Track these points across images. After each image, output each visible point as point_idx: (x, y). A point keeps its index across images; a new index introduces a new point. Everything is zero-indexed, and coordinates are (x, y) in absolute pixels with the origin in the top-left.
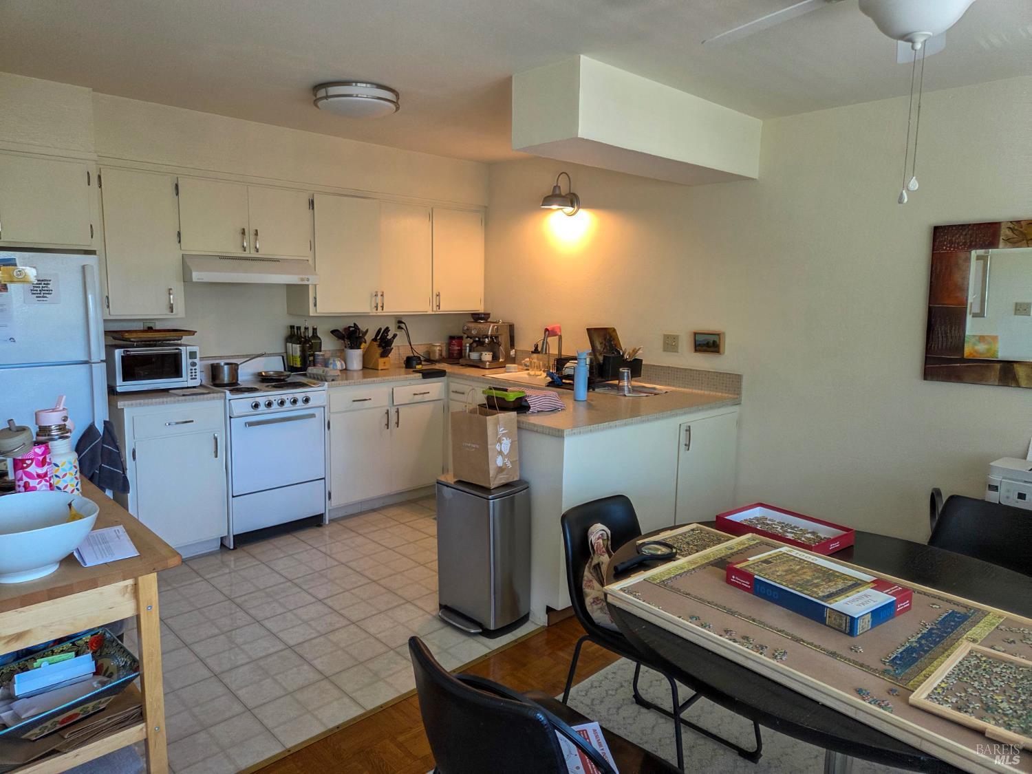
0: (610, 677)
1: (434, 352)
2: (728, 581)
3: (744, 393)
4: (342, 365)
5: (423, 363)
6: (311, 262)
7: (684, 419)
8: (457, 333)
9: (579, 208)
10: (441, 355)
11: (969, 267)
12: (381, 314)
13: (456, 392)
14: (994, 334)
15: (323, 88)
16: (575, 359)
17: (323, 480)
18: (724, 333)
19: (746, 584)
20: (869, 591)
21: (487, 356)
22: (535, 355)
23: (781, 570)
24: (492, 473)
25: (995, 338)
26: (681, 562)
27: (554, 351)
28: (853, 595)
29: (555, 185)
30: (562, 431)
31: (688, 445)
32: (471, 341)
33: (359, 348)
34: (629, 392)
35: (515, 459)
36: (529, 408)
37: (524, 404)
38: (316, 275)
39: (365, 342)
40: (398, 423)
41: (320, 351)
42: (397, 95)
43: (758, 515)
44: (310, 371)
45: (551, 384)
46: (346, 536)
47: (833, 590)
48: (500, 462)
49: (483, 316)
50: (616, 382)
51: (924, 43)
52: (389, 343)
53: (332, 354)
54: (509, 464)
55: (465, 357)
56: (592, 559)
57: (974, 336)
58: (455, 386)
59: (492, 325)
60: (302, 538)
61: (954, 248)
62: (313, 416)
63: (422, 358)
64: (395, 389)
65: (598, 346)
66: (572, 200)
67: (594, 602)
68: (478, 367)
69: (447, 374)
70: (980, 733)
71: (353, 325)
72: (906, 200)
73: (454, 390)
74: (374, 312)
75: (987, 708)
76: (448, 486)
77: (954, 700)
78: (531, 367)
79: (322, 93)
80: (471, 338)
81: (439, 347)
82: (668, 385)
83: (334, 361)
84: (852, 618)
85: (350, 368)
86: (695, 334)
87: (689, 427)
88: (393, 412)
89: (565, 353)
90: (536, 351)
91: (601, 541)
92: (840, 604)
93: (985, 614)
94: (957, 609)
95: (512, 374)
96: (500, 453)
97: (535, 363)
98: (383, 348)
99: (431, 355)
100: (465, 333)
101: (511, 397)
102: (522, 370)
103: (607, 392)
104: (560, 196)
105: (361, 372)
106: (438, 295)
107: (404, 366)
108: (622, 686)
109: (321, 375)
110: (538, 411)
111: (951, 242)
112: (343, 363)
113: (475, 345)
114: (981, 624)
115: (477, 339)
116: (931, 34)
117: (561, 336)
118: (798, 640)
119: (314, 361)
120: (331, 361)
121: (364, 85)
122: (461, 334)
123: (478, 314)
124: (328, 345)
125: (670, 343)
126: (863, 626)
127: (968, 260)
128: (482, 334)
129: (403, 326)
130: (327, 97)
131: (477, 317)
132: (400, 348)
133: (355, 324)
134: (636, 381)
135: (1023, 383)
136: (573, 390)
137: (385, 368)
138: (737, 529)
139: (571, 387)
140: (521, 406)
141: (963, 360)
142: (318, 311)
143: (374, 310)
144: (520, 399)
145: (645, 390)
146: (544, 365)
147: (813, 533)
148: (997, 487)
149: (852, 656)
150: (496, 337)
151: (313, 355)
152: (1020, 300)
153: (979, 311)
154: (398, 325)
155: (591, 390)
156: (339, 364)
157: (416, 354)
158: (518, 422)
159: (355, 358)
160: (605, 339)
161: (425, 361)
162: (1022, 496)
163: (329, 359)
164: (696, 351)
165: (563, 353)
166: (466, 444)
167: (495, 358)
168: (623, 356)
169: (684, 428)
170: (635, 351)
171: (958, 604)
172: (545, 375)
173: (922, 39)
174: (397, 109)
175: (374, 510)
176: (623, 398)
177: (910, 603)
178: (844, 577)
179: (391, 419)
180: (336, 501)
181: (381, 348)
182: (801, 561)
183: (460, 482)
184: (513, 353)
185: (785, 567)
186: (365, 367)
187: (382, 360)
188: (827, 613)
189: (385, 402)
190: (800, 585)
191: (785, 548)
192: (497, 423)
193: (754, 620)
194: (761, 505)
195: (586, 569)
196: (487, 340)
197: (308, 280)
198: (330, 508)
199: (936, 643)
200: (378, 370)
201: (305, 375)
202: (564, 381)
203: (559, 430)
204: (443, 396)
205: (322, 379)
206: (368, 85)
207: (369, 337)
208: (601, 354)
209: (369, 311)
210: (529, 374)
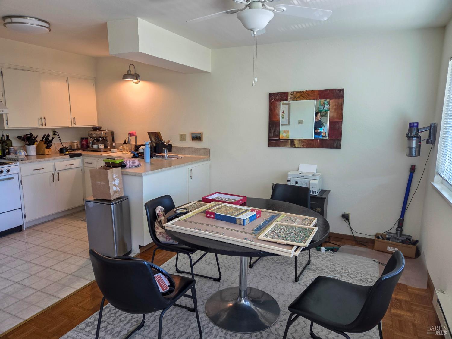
0: (166, 266)
1: (74, 145)
2: (207, 216)
3: (211, 155)
4: (25, 153)
5: (69, 151)
6: (3, 102)
7: (190, 167)
8: (84, 136)
9: (140, 80)
10: (77, 147)
11: (280, 107)
12: (44, 128)
13: (88, 163)
14: (288, 130)
15: (9, 18)
16: (144, 145)
17: (21, 209)
18: (202, 133)
19: (212, 216)
20: (249, 212)
21: (102, 146)
22: (125, 145)
23: (223, 210)
24: (112, 193)
25: (288, 131)
26: (191, 214)
27: (133, 142)
28: (244, 214)
29: (128, 69)
30: (142, 174)
31: (191, 177)
32: (93, 139)
33: (33, 144)
34: (167, 158)
35: (121, 187)
36: (125, 166)
37: (123, 164)
38: (7, 109)
39: (37, 141)
40: (59, 179)
41: (12, 147)
42: (49, 24)
43: (217, 196)
44: (7, 157)
45: (134, 157)
46: (36, 234)
47: (238, 213)
48: (115, 189)
49: (98, 128)
50: (162, 154)
51: (257, 32)
52: (51, 141)
53: (18, 148)
54: (119, 190)
55: (90, 147)
56: (158, 219)
57: (282, 131)
58: (87, 160)
59: (103, 132)
60: (12, 237)
61: (275, 101)
62: (12, 178)
63: (68, 149)
64: (56, 163)
65: (153, 140)
66: (136, 76)
67: (159, 234)
68: (97, 151)
69: (82, 155)
70: (276, 243)
71: (29, 134)
72: (254, 85)
73: (87, 162)
74: (40, 127)
75: (278, 237)
76: (91, 202)
77: (270, 236)
78: (124, 150)
79: (8, 20)
80: (93, 138)
81: (76, 143)
82: (183, 154)
83: (20, 151)
84: (244, 220)
85: (29, 154)
86: (192, 133)
87: (192, 169)
88: (56, 174)
89: (138, 143)
90: (125, 143)
91: (161, 212)
92: (240, 217)
93: (281, 214)
94: (274, 214)
95: (115, 153)
96: (115, 185)
97: (125, 148)
98: (47, 144)
99: (72, 147)
100: (89, 136)
101: (117, 162)
102: (119, 152)
103: (158, 158)
104: (131, 74)
105: (36, 156)
106: (74, 118)
107: (59, 152)
108: (171, 268)
109: (14, 159)
110: (130, 167)
111: (274, 99)
112: (25, 152)
113: (95, 141)
114: (280, 217)
115: (96, 139)
116: (258, 29)
117: (136, 136)
118: (228, 229)
119: (9, 151)
120: (18, 151)
121: (32, 19)
122: (87, 136)
123: (96, 127)
124: (16, 144)
125: (183, 138)
126: (247, 222)
127: (280, 105)
128: (98, 136)
129: (56, 133)
130: (11, 23)
131: (95, 129)
132: (56, 145)
133: (30, 133)
134: (170, 154)
135: (296, 146)
136: (144, 158)
137: (49, 154)
138: (209, 201)
139: (143, 157)
140: (122, 165)
141: (280, 139)
142: (9, 127)
143: (41, 126)
144: (121, 163)
145: (173, 157)
146: (129, 149)
147: (234, 200)
148: (290, 180)
149: (244, 230)
150: (105, 137)
151: (8, 149)
152: (300, 119)
153: (288, 123)
154: (53, 133)
155: (151, 158)
156: (23, 153)
157: (64, 147)
158: (122, 172)
159: (32, 150)
160: (156, 136)
161: (69, 150)
162: (297, 183)
163: (17, 151)
164: (193, 140)
165: (137, 143)
166: (98, 183)
167: (106, 147)
168: (164, 143)
169: (190, 170)
170: (169, 141)
171: (274, 213)
172: (130, 153)
173: (256, 31)
174: (50, 31)
175: (49, 221)
176: (165, 160)
177: (261, 214)
178: (242, 209)
179: (55, 177)
180: (28, 219)
181: (46, 144)
182: (229, 207)
183: (97, 199)
184: (114, 144)
185: (225, 209)
186: (38, 154)
187: (46, 150)
188: (237, 220)
189: (52, 169)
190: (229, 213)
191: (225, 204)
192: (112, 172)
193: (215, 226)
194: (218, 193)
195: (156, 223)
196: (101, 139)
197: (3, 111)
198: (26, 222)
199: (267, 224)
200: (45, 155)
201: (5, 159)
202: (139, 155)
203: (140, 174)
204: (81, 165)
205: (16, 160)
206: (34, 19)
207: (39, 139)
208: (154, 143)
209: (38, 126)
210: (123, 153)
